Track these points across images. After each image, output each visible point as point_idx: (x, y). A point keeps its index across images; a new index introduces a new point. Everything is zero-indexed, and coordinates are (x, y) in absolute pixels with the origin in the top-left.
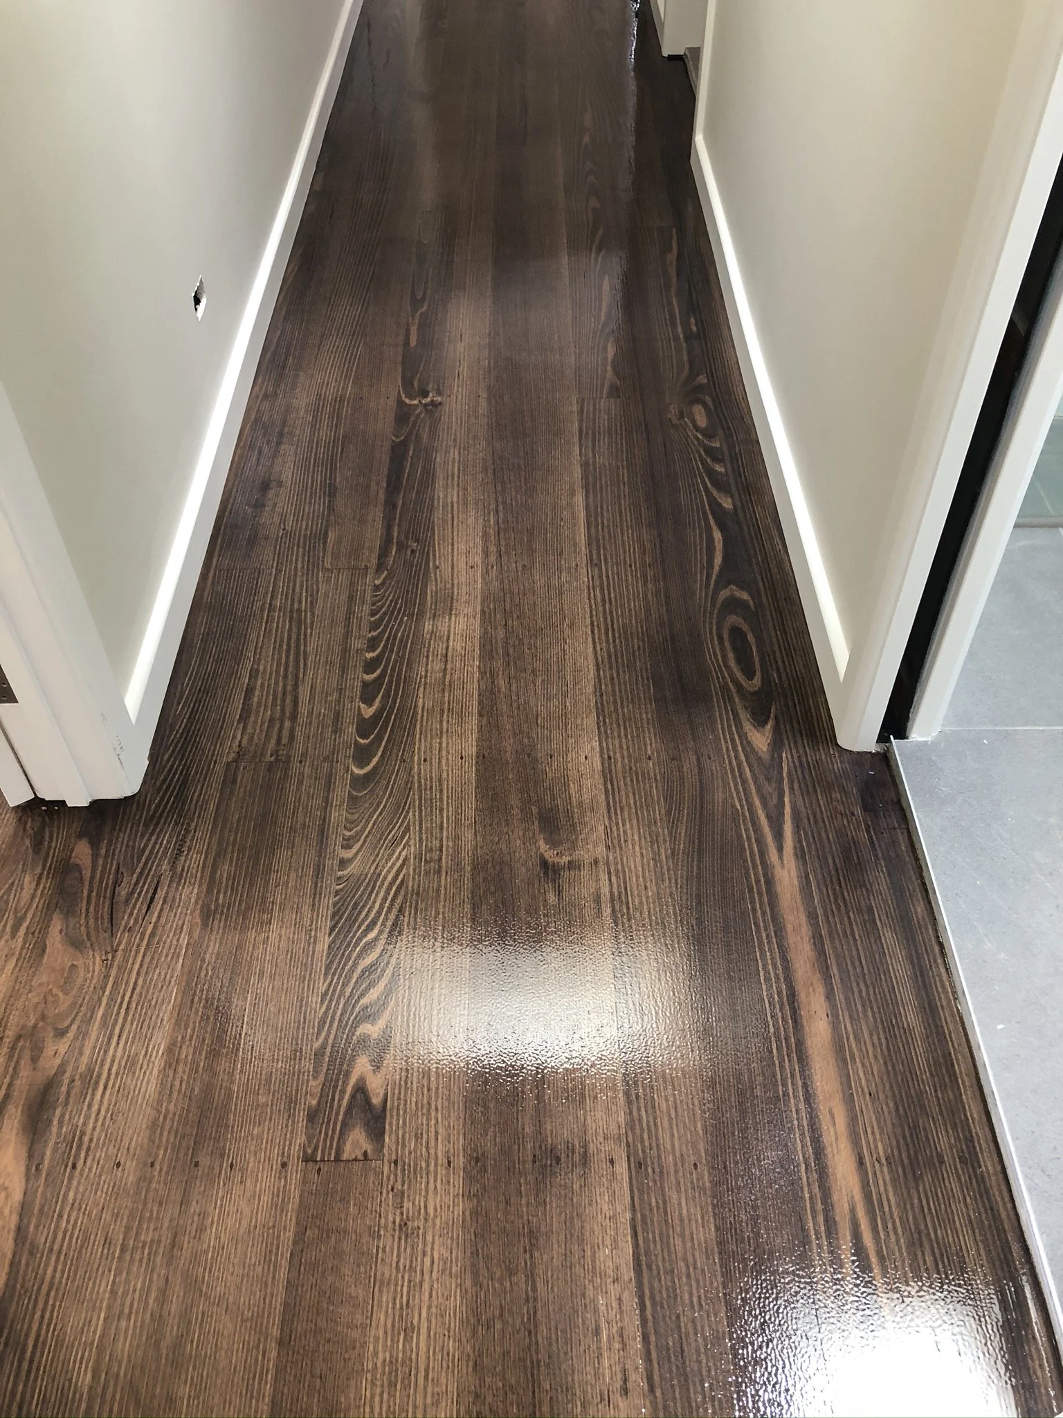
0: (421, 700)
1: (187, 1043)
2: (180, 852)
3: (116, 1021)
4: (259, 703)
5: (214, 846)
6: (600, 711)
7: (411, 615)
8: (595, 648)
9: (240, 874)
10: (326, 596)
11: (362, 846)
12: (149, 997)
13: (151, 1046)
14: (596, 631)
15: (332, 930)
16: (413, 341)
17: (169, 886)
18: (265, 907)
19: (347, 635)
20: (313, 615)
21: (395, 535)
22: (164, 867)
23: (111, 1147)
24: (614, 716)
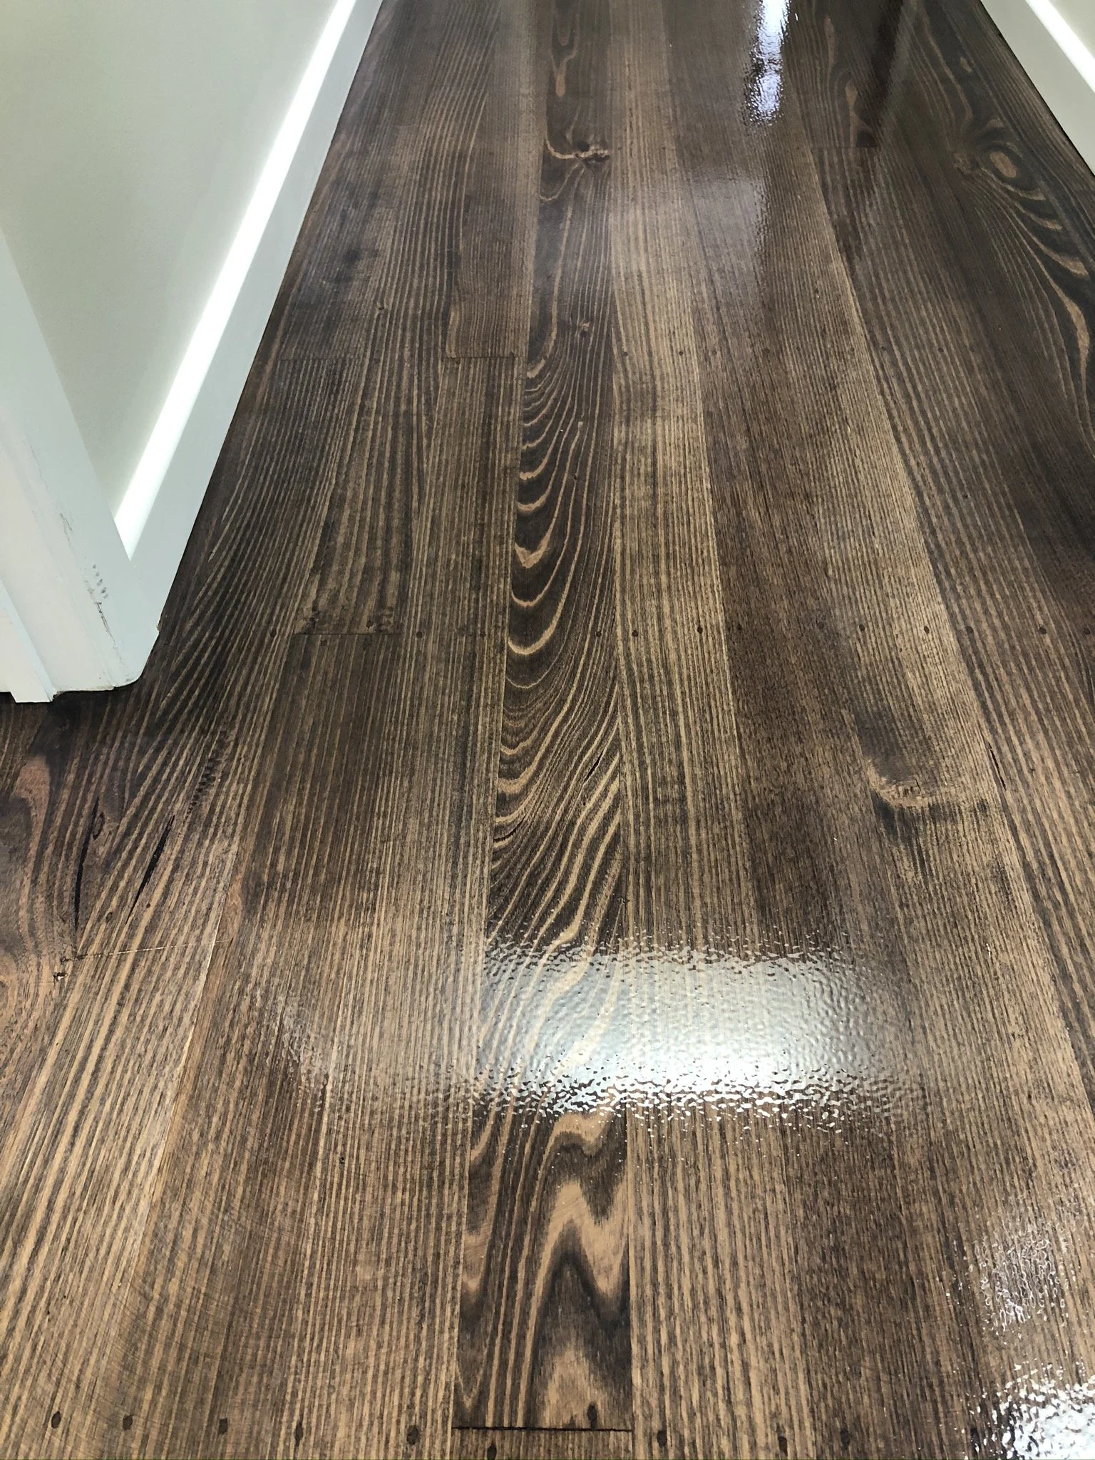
0: (619, 541)
1: (211, 1146)
2: (208, 779)
3: (72, 1096)
4: (346, 546)
5: (270, 772)
6: (936, 554)
7: (589, 419)
8: (906, 462)
9: (317, 819)
10: (451, 394)
11: (536, 774)
12: (140, 1048)
13: (138, 1151)
14: (904, 439)
15: (490, 925)
16: (561, 91)
17: (187, 839)
18: (363, 878)
19: (487, 446)
20: (430, 419)
21: (555, 313)
22: (178, 806)
23: (44, 1374)
24: (963, 564)
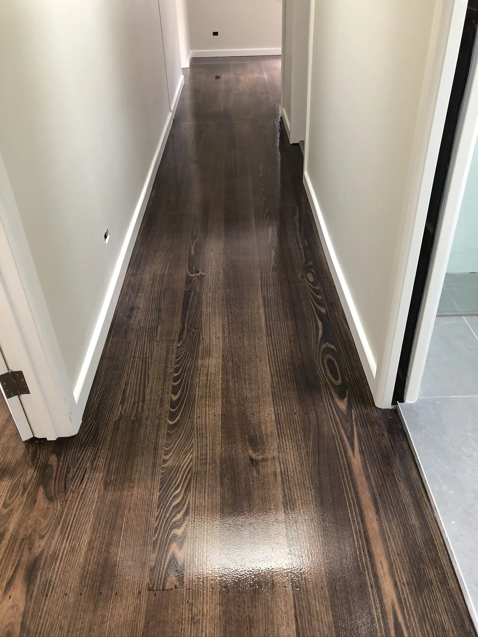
0: (197, 392)
1: (97, 540)
2: (95, 458)
3: (66, 531)
4: (129, 396)
5: (109, 455)
6: (273, 394)
7: (192, 358)
8: (270, 369)
9: (121, 467)
10: (157, 351)
11: (173, 454)
12: (81, 520)
13: (81, 542)
14: (271, 362)
15: (160, 490)
16: (193, 252)
17: (90, 472)
18: (131, 480)
19: (166, 367)
20: (152, 359)
21: (186, 326)
22: (88, 465)
23: (63, 586)
24: (280, 396)
